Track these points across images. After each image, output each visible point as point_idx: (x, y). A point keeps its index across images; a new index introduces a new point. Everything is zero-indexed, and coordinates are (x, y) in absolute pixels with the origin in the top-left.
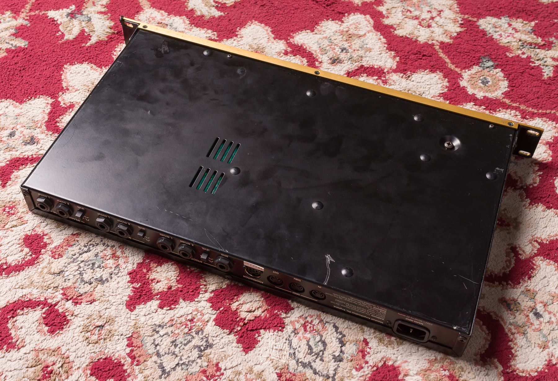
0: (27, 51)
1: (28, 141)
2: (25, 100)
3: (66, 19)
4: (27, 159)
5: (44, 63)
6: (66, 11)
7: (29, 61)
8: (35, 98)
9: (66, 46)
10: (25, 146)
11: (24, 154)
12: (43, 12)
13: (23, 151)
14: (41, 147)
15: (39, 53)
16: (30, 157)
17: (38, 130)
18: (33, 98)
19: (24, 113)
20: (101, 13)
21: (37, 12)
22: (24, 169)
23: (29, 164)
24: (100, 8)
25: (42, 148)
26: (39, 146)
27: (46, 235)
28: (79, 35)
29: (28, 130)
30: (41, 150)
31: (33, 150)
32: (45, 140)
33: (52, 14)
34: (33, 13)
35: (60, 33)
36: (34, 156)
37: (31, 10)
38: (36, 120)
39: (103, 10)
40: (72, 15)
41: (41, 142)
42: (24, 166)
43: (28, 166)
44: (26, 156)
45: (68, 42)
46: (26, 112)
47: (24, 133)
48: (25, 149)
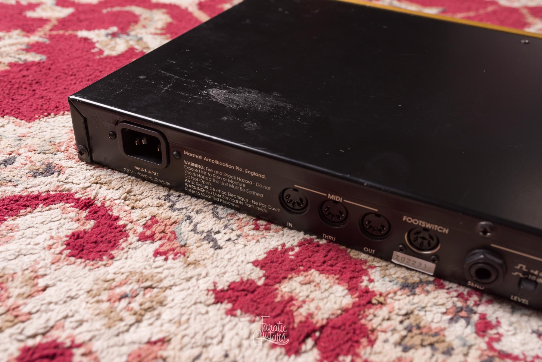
0: (44, 65)
1: (40, 171)
2: (37, 116)
3: (104, 39)
4: (36, 197)
5: (72, 77)
6: (103, 32)
7: (46, 74)
8: (55, 115)
9: (108, 60)
10: (33, 179)
11: (30, 190)
12: (70, 32)
13: (29, 186)
14: (67, 178)
15: (65, 67)
16: (44, 194)
17: (61, 155)
18: (52, 114)
19: (35, 133)
20: (156, 34)
21: (61, 32)
22: (29, 215)
23: (41, 205)
24: (153, 30)
25: (69, 180)
26: (62, 177)
27: (79, 346)
28: (127, 52)
29: (42, 155)
30: (67, 183)
31: (50, 183)
32: (74, 169)
33: (83, 34)
34: (54, 33)
35: (96, 50)
36: (52, 193)
37: (51, 30)
38: (57, 141)
39: (159, 32)
40: (114, 35)
41: (68, 171)
42: (29, 209)
43: (38, 209)
44: (36, 193)
45: (109, 57)
46: (38, 131)
47: (32, 159)
48: (34, 183)
